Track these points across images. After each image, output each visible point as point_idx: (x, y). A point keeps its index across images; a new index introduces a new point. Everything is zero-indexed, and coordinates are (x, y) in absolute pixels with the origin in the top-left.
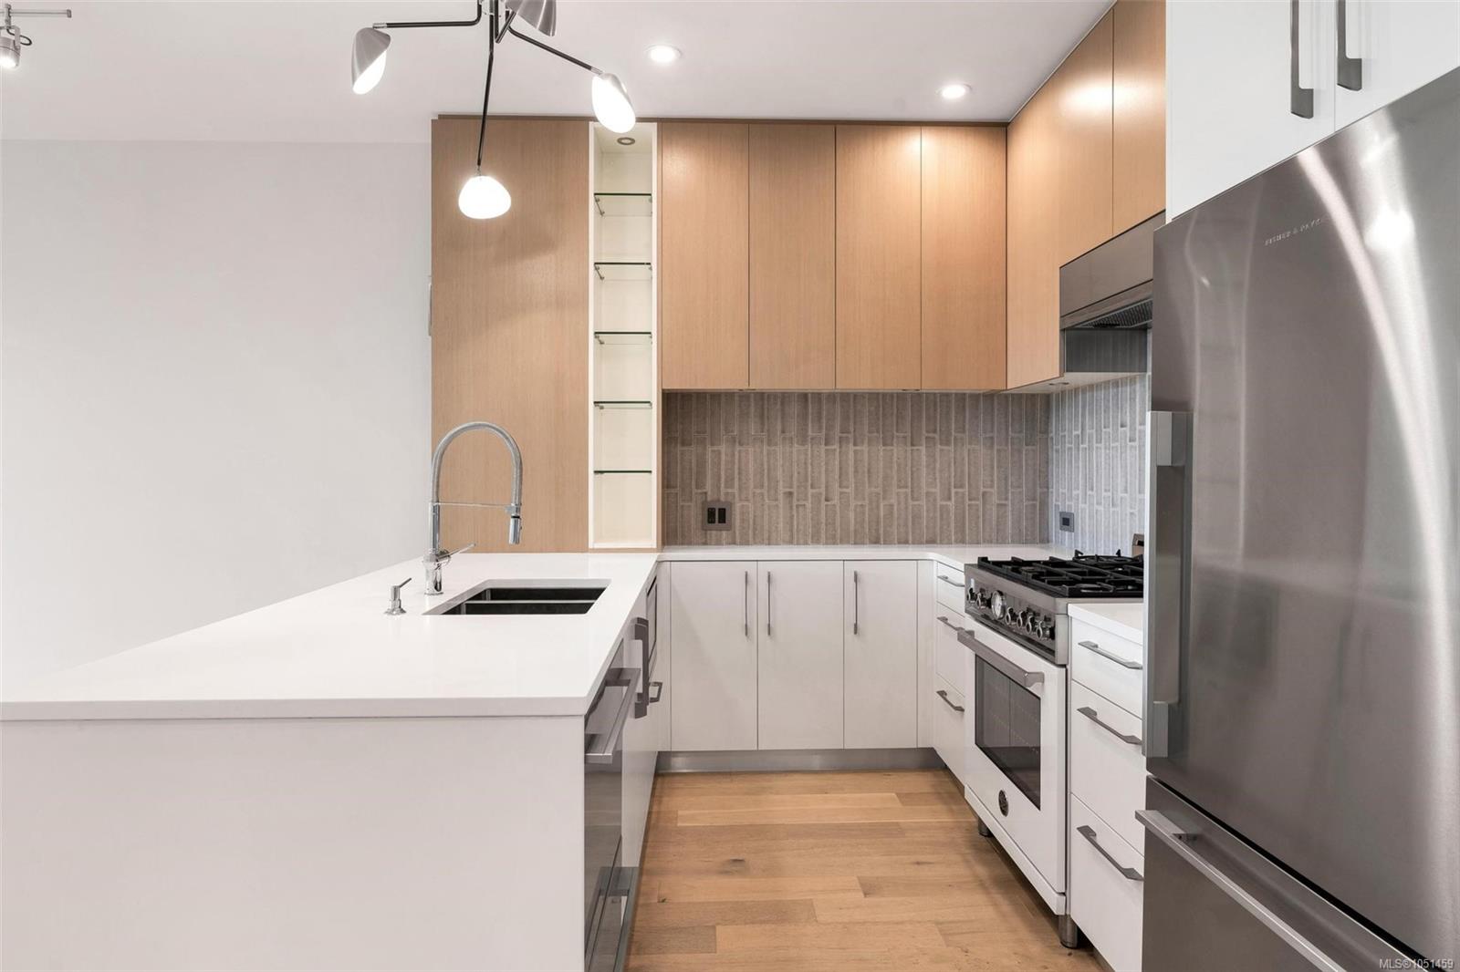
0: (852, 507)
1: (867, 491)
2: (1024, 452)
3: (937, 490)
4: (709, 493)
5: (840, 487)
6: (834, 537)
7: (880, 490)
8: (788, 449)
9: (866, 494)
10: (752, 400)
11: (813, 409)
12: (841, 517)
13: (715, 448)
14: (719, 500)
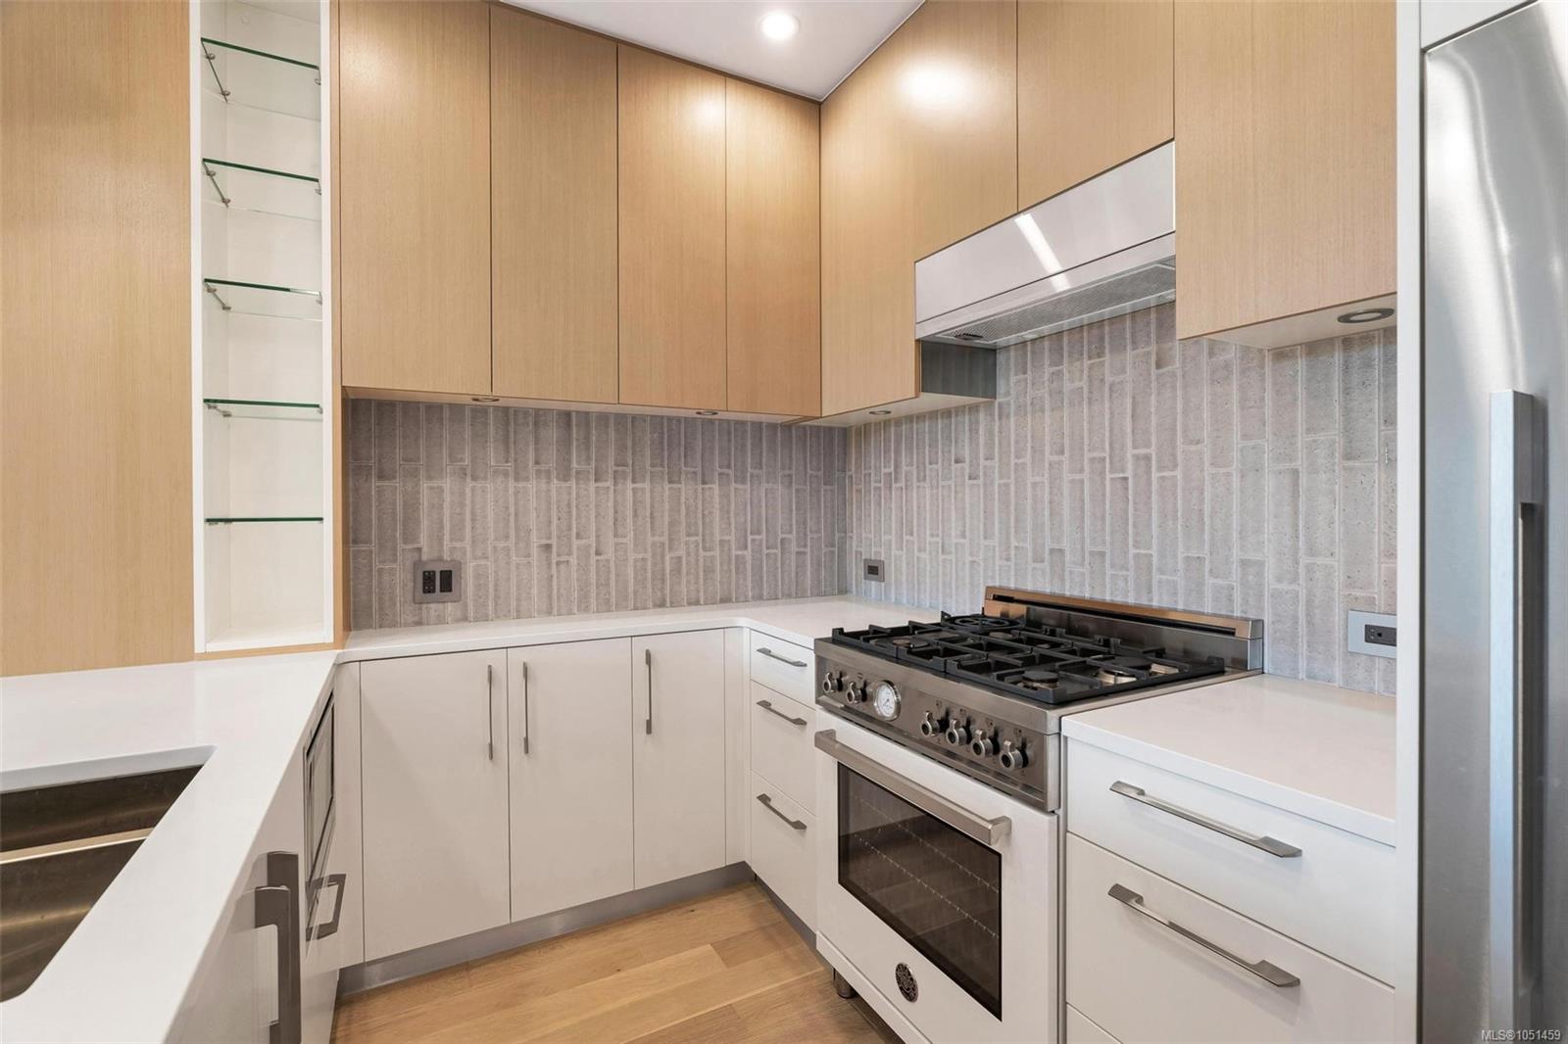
0: (631, 562)
1: (650, 539)
2: (823, 493)
3: (732, 538)
4: (425, 550)
5: (616, 536)
6: (607, 602)
7: (665, 539)
8: (544, 486)
9: (649, 546)
10: (491, 416)
11: (577, 433)
12: (617, 575)
13: (435, 484)
14: (440, 559)
